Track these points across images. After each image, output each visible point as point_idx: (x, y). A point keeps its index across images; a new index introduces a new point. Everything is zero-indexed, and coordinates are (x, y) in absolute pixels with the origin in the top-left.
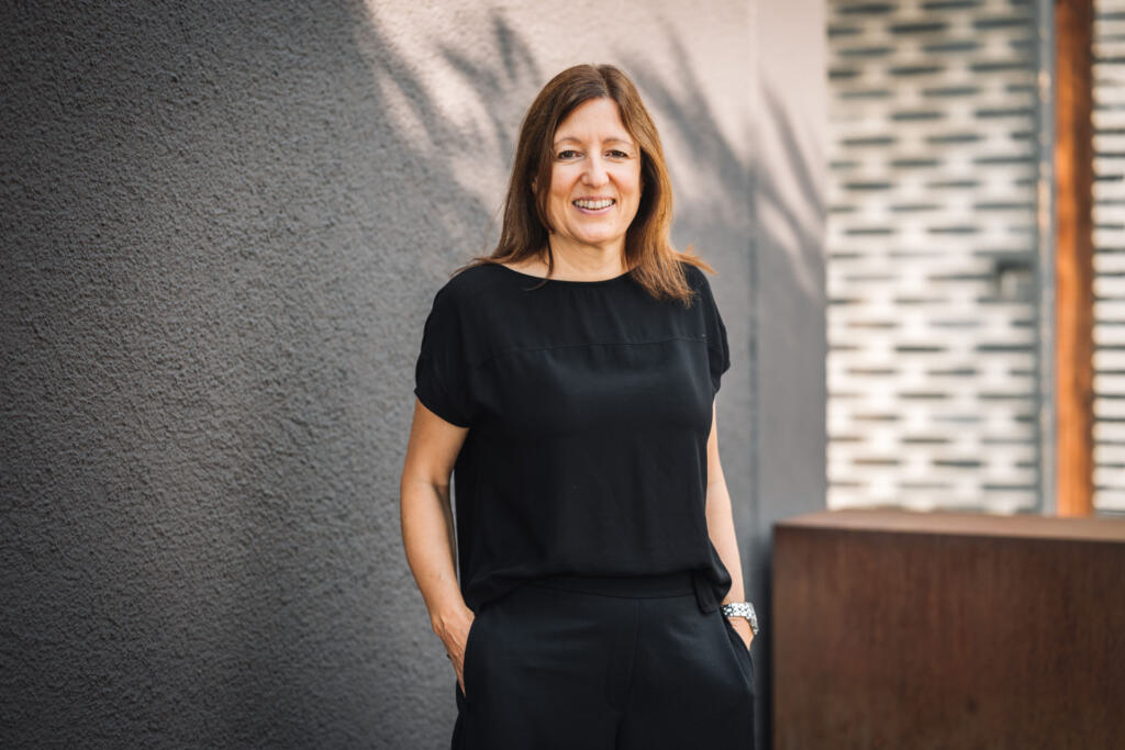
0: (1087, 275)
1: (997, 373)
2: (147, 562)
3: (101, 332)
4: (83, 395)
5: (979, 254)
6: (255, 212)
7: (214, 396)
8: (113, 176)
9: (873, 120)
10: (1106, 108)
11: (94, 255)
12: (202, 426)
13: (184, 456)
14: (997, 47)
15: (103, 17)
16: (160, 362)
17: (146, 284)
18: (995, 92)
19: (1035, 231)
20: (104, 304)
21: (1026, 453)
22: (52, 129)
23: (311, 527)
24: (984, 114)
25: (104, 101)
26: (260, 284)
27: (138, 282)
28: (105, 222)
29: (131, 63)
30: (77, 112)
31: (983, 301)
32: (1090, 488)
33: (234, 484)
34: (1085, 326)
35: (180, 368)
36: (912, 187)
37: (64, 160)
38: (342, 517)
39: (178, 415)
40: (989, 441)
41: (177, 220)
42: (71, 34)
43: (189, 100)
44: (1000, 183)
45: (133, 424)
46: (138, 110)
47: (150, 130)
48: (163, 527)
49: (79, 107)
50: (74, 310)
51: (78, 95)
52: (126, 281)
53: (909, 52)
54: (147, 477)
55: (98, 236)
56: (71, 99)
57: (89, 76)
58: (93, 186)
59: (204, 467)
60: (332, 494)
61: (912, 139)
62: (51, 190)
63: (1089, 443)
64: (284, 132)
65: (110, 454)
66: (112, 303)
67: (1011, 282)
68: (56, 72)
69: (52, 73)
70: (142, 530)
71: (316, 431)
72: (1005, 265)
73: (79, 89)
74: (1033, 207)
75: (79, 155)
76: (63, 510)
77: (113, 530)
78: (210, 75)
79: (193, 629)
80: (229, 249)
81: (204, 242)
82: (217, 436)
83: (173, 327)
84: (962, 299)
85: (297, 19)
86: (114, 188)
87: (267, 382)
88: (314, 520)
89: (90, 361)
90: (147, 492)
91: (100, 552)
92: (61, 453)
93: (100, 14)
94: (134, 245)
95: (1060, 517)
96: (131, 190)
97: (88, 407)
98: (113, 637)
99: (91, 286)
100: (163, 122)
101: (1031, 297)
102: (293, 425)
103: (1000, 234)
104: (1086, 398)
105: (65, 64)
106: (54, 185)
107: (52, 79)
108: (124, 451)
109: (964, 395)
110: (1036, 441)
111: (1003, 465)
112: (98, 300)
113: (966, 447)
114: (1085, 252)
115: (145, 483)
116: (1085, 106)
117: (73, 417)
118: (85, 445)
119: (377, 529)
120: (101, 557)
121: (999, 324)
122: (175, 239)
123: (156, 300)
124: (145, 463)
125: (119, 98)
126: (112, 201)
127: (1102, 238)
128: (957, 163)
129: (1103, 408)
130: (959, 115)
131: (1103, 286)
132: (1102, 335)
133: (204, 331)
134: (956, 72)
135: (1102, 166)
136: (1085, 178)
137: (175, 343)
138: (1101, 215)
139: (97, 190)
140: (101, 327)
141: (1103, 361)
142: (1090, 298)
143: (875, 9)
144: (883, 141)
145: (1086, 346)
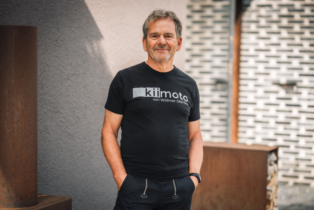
0: (238, 85)
1: (216, 108)
3: (40, 96)
5: (212, 79)
7: (61, 111)
8: (44, 62)
10: (244, 44)
11: (40, 79)
14: (218, 28)
17: (49, 85)
18: (217, 39)
19: (228, 74)
20: (41, 90)
21: (224, 128)
24: (215, 44)
26: (70, 86)
27: (48, 85)
28: (42, 72)
31: (213, 90)
32: (237, 137)
34: (237, 97)
35: (55, 104)
36: (196, 61)
39: (54, 115)
40: (213, 125)
41: (55, 71)
43: (59, 45)
44: (218, 62)
52: (45, 85)
55: (41, 75)
60: (83, 133)
63: (237, 126)
67: (219, 86)
71: (80, 119)
72: (219, 82)
80: (65, 78)
81: (60, 76)
83: (54, 95)
84: (207, 90)
87: (71, 108)
88: (79, 139)
90: (48, 132)
94: (47, 77)
96: (47, 65)
103: (217, 74)
104: (237, 115)
108: (44, 122)
109: (207, 114)
110: (227, 125)
111: (216, 131)
113: (207, 126)
114: (238, 79)
116: (239, 44)
119: (91, 141)
121: (216, 96)
122: (55, 76)
123: (51, 89)
126: (43, 67)
127: (242, 76)
128: (208, 56)
129: (241, 118)
130: (208, 44)
131: (242, 88)
132: (241, 100)
133: (60, 96)
134: (208, 34)
135: (243, 58)
136: (238, 62)
137: (54, 99)
138: (242, 70)
139: (41, 65)
140: (41, 95)
141: (241, 106)
142: (238, 91)
143: (189, 17)
144: (189, 50)
145: (237, 102)
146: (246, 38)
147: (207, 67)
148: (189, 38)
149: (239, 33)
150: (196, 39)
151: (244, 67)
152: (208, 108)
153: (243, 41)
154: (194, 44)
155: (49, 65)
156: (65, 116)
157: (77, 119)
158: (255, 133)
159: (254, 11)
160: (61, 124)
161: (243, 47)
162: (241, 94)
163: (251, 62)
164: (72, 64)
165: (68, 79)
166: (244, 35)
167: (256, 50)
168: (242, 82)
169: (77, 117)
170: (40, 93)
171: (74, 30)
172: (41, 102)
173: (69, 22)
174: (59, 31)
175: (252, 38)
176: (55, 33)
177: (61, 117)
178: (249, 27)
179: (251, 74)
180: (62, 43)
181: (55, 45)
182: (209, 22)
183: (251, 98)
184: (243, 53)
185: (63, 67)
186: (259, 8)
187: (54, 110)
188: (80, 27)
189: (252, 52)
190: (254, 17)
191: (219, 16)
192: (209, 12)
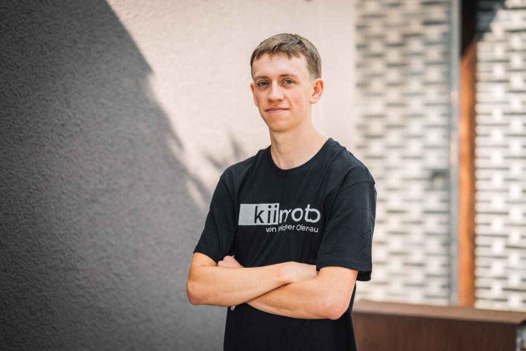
0: (473, 179)
1: (432, 223)
2: (48, 341)
3: (29, 240)
4: (21, 268)
5: (425, 169)
6: (98, 181)
7: (79, 266)
8: (35, 170)
9: (376, 106)
10: (482, 103)
11: (26, 206)
12: (73, 279)
14: (434, 74)
15: (32, 99)
16: (55, 252)
17: (49, 217)
18: (432, 94)
19: (448, 159)
20: (30, 227)
22: (9, 151)
23: (121, 321)
25: (32, 137)
26: (100, 214)
27: (46, 216)
28: (31, 190)
29: (44, 119)
30: (20, 142)
31: (427, 190)
32: (474, 277)
33: (87, 304)
34: (472, 203)
35: (64, 254)
36: (394, 137)
37: (14, 165)
38: (135, 316)
39: (62, 275)
40: (429, 255)
41: (64, 187)
42: (17, 108)
43: (69, 134)
44: (435, 137)
45: (43, 280)
46: (47, 140)
48: (55, 325)
49: (21, 140)
50: (17, 231)
51: (21, 135)
52: (40, 216)
53: (394, 75)
54: (48, 303)
55: (28, 197)
56: (17, 137)
57: (25, 126)
58: (26, 175)
60: (131, 306)
61: (394, 116)
62: (8, 178)
63: (474, 257)
64: (112, 145)
65: (33, 294)
66: (34, 226)
67: (439, 182)
68: (11, 125)
69: (9, 126)
70: (47, 327)
71: (124, 278)
72: (436, 174)
73: (21, 132)
74: (448, 148)
75: (20, 162)
76: (12, 320)
77: (33, 328)
78: (79, 122)
80: (86, 199)
81: (75, 197)
82: (80, 283)
83: (61, 236)
84: (416, 190)
86: (35, 175)
87: (102, 258)
88: (123, 318)
89: (24, 253)
90: (49, 310)
91: (28, 338)
92: (11, 295)
93: (30, 98)
94: (44, 200)
96: (43, 176)
97: (23, 274)
99: (25, 220)
100: (58, 145)
101: (447, 188)
102: (113, 277)
103: (435, 160)
104: (472, 236)
105: (15, 122)
106: (9, 176)
107: (9, 128)
108: (39, 292)
109: (416, 234)
110: (449, 255)
111: (435, 265)
112: (28, 226)
113: (417, 257)
114: (473, 169)
115: (47, 306)
116: (473, 102)
117: (16, 278)
118: (22, 291)
120: (28, 340)
121: (434, 201)
123: (54, 224)
124: (48, 297)
125: (38, 135)
126: (35, 181)
127: (480, 163)
128: (415, 127)
129: (480, 241)
130: (416, 105)
131: (480, 185)
132: (480, 207)
133: (75, 236)
134: (415, 85)
135: (480, 130)
136: (472, 135)
137: (62, 243)
138: (480, 152)
139: (28, 177)
140: (30, 238)
141: (480, 219)
142: (473, 190)
143: (378, 56)
144: (380, 116)
145: (472, 212)
146: (485, 92)
147: (414, 147)
148: (379, 94)
149: (473, 82)
150: (393, 95)
151: (485, 146)
152: (419, 223)
153: (481, 97)
154: (390, 105)
155: (48, 177)
156: (88, 275)
157: (116, 279)
158: (508, 268)
159: (499, 41)
160: (81, 292)
161: (480, 108)
162: (480, 196)
163: (497, 136)
164: (101, 169)
165: (94, 201)
166: (481, 87)
167: (506, 114)
168: (480, 174)
169: (116, 275)
170: (29, 234)
171: (105, 101)
172: (32, 251)
173: (92, 87)
174: (69, 107)
175: (498, 92)
176: (59, 111)
177: (80, 277)
178: (491, 71)
179: (497, 158)
180: (77, 129)
181: (60, 135)
182: (416, 64)
183: (498, 203)
184: (480, 119)
185: (81, 177)
186: (509, 34)
187: (62, 265)
188: (118, 94)
189: (497, 117)
190: (499, 52)
191: (434, 53)
192: (415, 45)
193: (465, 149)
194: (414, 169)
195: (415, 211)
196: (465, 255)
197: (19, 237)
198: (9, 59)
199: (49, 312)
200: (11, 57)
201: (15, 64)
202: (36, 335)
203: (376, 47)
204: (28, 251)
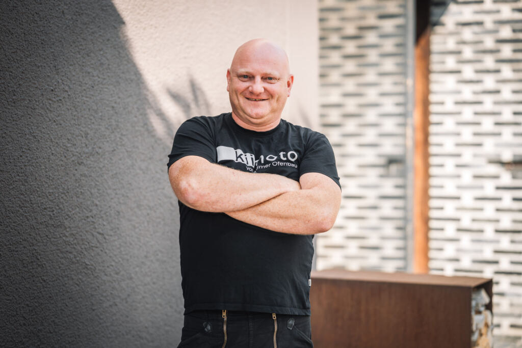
0: (427, 166)
1: (387, 208)
2: (38, 293)
3: (22, 196)
4: (14, 223)
5: (380, 156)
6: (84, 145)
7: (67, 223)
8: (27, 131)
9: (334, 96)
10: (435, 93)
11: (19, 164)
12: (61, 235)
13: (54, 248)
14: (389, 65)
15: (24, 65)
16: (45, 209)
17: (40, 176)
18: (388, 85)
19: (405, 146)
20: (23, 185)
21: (400, 243)
22: (3, 112)
23: (105, 278)
24: (383, 94)
25: (24, 100)
26: (85, 176)
27: (37, 175)
28: (24, 150)
29: (35, 84)
30: (13, 105)
31: (382, 176)
32: (427, 259)
33: (74, 260)
34: (426, 188)
35: (53, 211)
36: (351, 126)
37: (8, 125)
38: (117, 274)
39: (52, 231)
40: (384, 238)
41: (53, 149)
42: (11, 72)
43: (58, 99)
44: (389, 125)
45: (34, 235)
46: (38, 103)
47: (42, 112)
48: (45, 278)
49: (14, 103)
50: (11, 187)
51: (14, 97)
52: (32, 175)
53: (350, 66)
54: (39, 257)
55: (21, 156)
56: (11, 100)
57: (18, 90)
58: (19, 135)
59: (62, 252)
60: (113, 263)
61: (351, 105)
62: (3, 137)
63: (427, 239)
64: (96, 112)
65: (24, 247)
66: (26, 184)
67: (394, 168)
68: (5, 88)
69: (4, 88)
70: (37, 279)
71: (107, 237)
72: (392, 161)
73: (14, 95)
74: (404, 135)
75: (14, 123)
76: (6, 271)
77: (25, 279)
78: (67, 88)
79: (57, 321)
80: (73, 161)
81: (63, 158)
82: (68, 239)
83: (50, 194)
84: (372, 176)
85: (102, 64)
86: (28, 136)
87: (88, 217)
88: (106, 275)
89: (17, 209)
90: (39, 263)
91: (20, 289)
92: (5, 247)
93: (23, 64)
94: (36, 160)
95: (414, 273)
96: (34, 137)
97: (16, 228)
98: (24, 324)
99: (18, 177)
100: (48, 108)
101: (403, 175)
102: (98, 235)
103: (390, 148)
104: (426, 220)
105: (9, 85)
106: (4, 135)
107: (4, 91)
108: (30, 246)
109: (373, 218)
110: (405, 238)
111: (390, 249)
112: (21, 183)
113: (373, 241)
114: (426, 156)
115: (38, 259)
116: (427, 92)
117: (10, 232)
118: (15, 244)
119: (131, 278)
120: (20, 291)
121: (389, 187)
122: (52, 157)
123: (44, 183)
124: (39, 251)
125: (30, 98)
126: (27, 141)
127: (433, 150)
128: (371, 116)
129: (433, 224)
130: (372, 95)
131: (433, 171)
132: (433, 192)
133: (63, 195)
134: (371, 76)
135: (433, 118)
136: (426, 123)
137: (51, 201)
138: (433, 139)
139: (21, 137)
140: (22, 194)
141: (433, 203)
142: (427, 176)
143: (336, 48)
144: (338, 106)
145: (426, 197)
146: (438, 82)
147: (370, 135)
148: (337, 85)
149: (426, 72)
150: (350, 85)
151: (437, 134)
152: (374, 208)
153: (434, 87)
154: (347, 95)
155: (39, 138)
156: (74, 232)
157: (100, 237)
158: (459, 250)
159: (451, 34)
160: (68, 248)
161: (433, 98)
162: (433, 182)
163: (449, 124)
164: (87, 134)
165: (80, 164)
166: (433, 77)
167: (457, 103)
168: (433, 160)
170: (21, 190)
171: (90, 70)
172: (24, 207)
174: (58, 73)
175: (450, 82)
176: (49, 76)
177: (67, 235)
178: (443, 63)
179: (449, 145)
180: (65, 95)
181: (50, 99)
182: (372, 56)
183: (450, 188)
184: (433, 108)
186: (460, 27)
187: (51, 222)
189: (450, 106)
190: (451, 44)
191: (389, 45)
192: (371, 38)
193: (420, 136)
194: (370, 156)
195: (371, 197)
196: (419, 237)
197: (12, 193)
198: (4, 26)
199: (39, 265)
200: (6, 24)
201: (10, 31)
202: (27, 286)
203: (334, 39)
204: (21, 208)
